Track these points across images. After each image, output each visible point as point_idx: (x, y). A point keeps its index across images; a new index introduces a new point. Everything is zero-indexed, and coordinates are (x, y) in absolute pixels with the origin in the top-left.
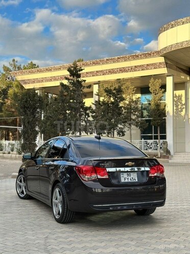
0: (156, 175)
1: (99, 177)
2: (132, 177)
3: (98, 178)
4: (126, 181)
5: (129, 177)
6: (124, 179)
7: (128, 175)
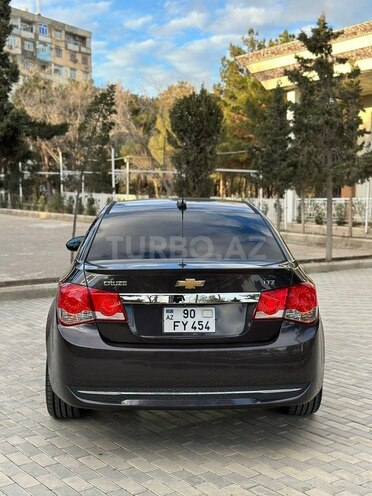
0: (279, 314)
1: (100, 316)
2: (197, 319)
3: (96, 320)
4: (180, 329)
5: (190, 321)
6: (173, 323)
7: (186, 314)
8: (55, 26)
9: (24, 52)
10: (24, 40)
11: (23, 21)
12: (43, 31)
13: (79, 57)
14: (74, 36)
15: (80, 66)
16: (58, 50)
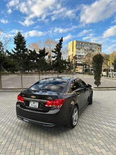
0: (50, 106)
1: (21, 101)
2: (35, 105)
6: (31, 105)
7: (33, 103)
8: (95, 44)
9: (90, 49)
10: (90, 47)
11: (90, 44)
12: (93, 45)
13: (99, 49)
14: (99, 45)
15: (100, 50)
16: (96, 48)
